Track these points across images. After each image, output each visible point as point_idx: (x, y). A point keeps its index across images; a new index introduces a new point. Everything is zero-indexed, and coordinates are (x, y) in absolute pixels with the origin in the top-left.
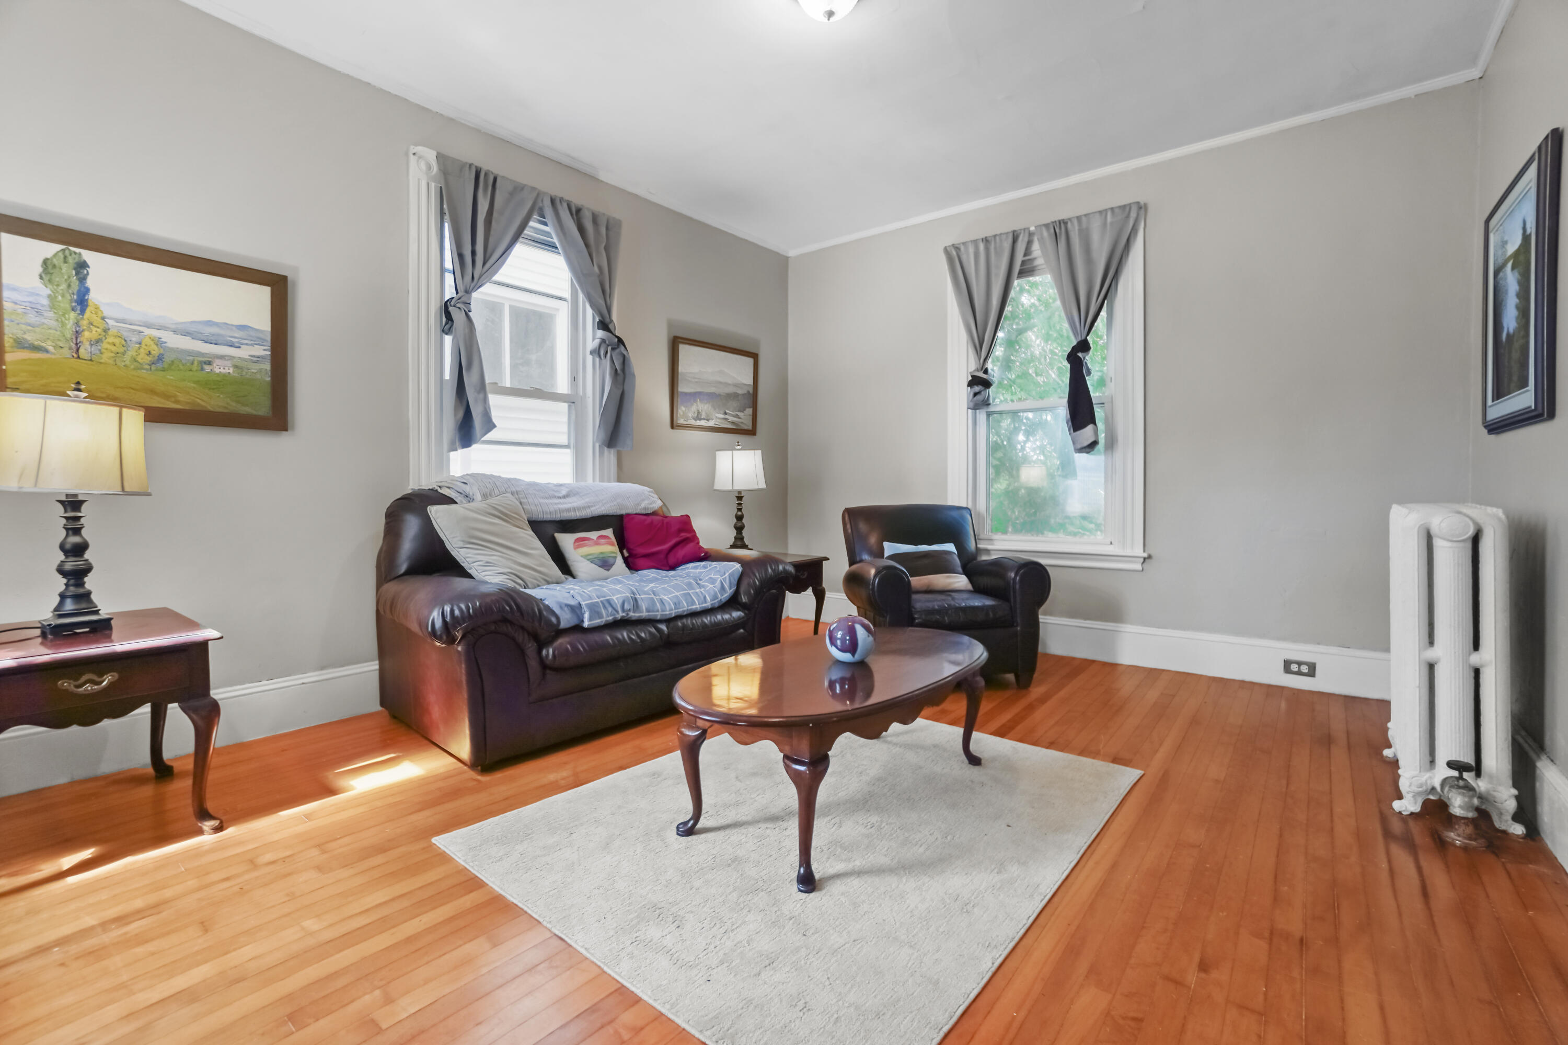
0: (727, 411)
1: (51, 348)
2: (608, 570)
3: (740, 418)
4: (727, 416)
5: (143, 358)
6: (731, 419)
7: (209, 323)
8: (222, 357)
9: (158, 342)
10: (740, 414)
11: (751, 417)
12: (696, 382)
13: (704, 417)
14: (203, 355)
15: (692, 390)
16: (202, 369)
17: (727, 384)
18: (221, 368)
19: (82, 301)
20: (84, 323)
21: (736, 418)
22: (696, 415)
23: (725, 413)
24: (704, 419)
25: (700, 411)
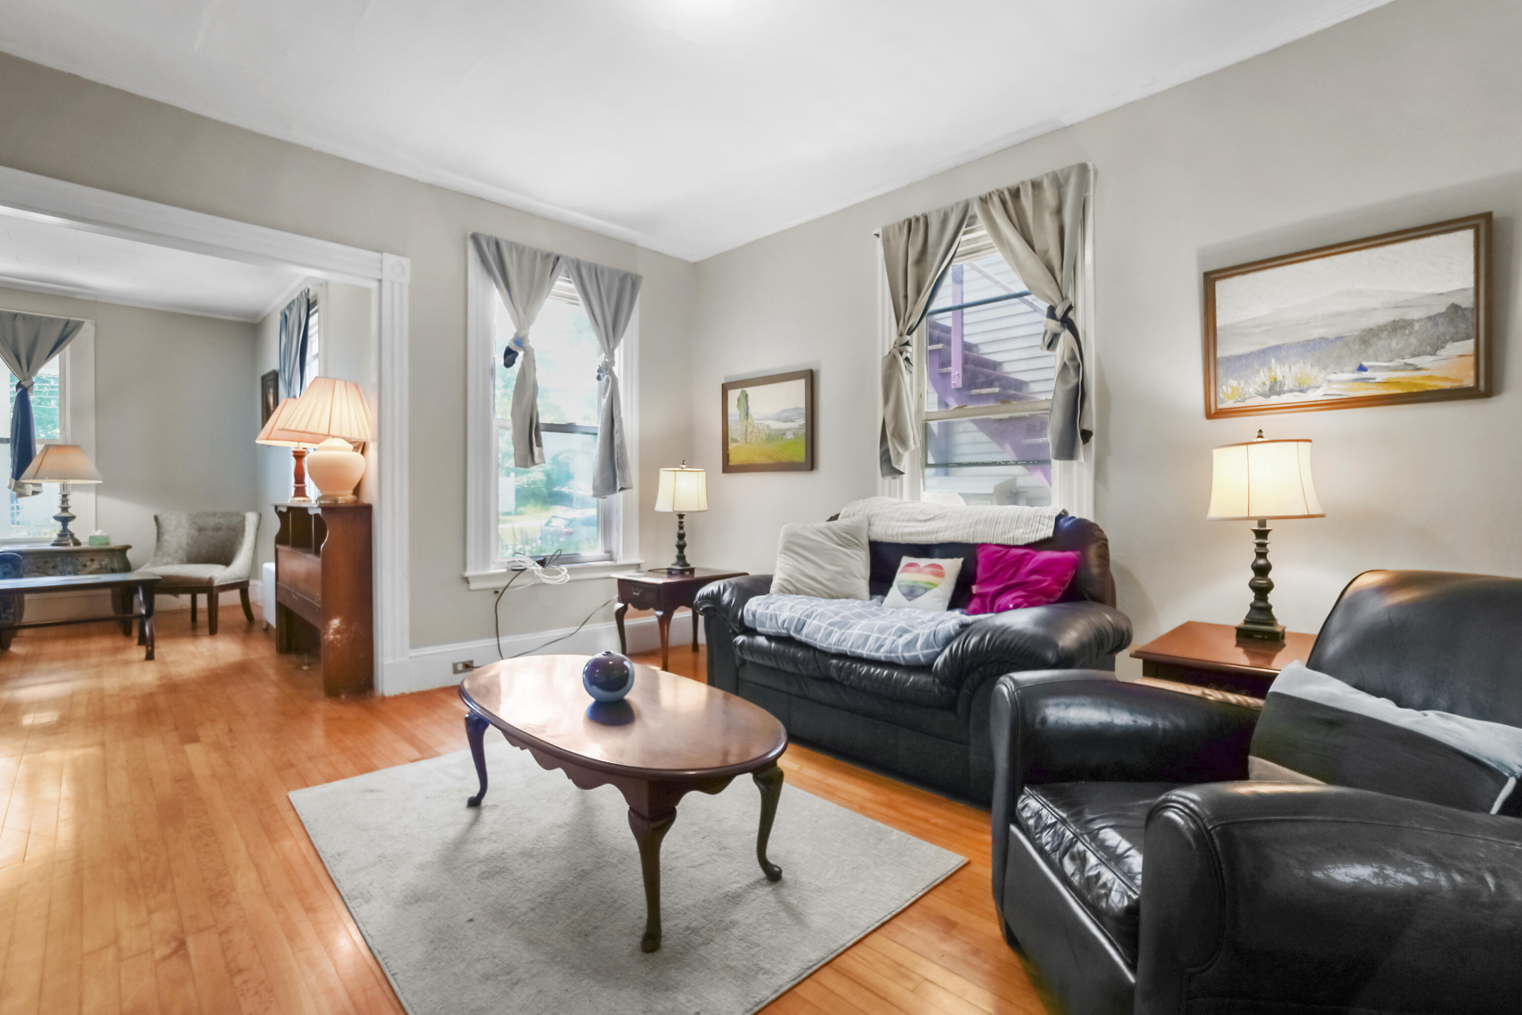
0: (1365, 364)
1: (740, 440)
2: (910, 600)
3: (1418, 369)
4: (1364, 374)
5: (764, 437)
6: (1381, 376)
7: (785, 411)
8: (789, 429)
9: (768, 427)
10: (1424, 361)
11: (1471, 360)
12: (1267, 331)
13: (1291, 386)
14: (782, 430)
15: (1254, 348)
16: (782, 438)
17: (1363, 312)
18: (789, 436)
19: (747, 414)
20: (748, 424)
21: (1403, 370)
22: (1267, 388)
23: (1362, 369)
24: (1291, 391)
25: (1280, 378)
